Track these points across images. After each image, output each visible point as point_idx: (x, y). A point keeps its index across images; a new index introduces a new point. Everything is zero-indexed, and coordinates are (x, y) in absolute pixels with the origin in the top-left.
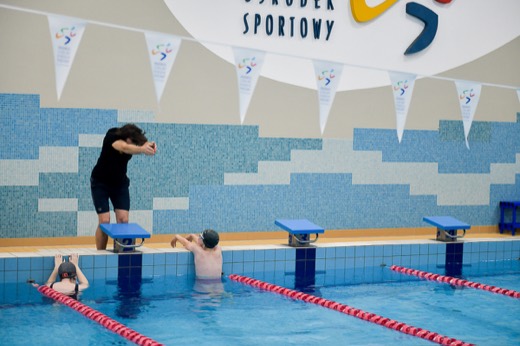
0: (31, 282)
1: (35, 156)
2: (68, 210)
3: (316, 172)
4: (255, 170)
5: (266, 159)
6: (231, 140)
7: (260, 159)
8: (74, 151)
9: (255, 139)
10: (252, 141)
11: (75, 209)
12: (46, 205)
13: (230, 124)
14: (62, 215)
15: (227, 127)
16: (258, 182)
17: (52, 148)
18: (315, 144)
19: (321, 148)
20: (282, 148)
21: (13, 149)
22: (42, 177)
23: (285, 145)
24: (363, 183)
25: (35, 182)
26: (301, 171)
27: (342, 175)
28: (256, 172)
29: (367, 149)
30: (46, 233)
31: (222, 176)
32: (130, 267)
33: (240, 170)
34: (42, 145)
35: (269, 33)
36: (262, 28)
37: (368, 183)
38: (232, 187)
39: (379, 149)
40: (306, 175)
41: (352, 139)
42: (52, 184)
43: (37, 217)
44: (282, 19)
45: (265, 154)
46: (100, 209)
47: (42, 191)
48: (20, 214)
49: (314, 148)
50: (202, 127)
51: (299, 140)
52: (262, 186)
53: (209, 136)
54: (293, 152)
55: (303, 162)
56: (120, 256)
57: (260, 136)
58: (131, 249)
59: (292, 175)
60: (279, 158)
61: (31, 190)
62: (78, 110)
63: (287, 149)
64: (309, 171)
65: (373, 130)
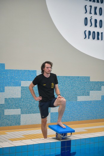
2: (17, 114)
5: (93, 90)
6: (80, 82)
7: (90, 90)
8: (19, 89)
10: (88, 83)
11: (20, 113)
14: (14, 116)
15: (78, 77)
17: (10, 87)
22: (6, 100)
23: (99, 84)
28: (89, 95)
30: (8, 125)
31: (76, 98)
32: (66, 147)
33: (83, 95)
34: (6, 86)
35: (94, 38)
36: (91, 36)
42: (10, 103)
44: (98, 33)
45: (92, 88)
46: (43, 117)
47: (5, 106)
50: (69, 77)
52: (91, 101)
53: (72, 81)
54: (102, 87)
56: (61, 142)
57: (90, 81)
59: (102, 96)
60: (97, 90)
61: (1, 106)
62: (21, 70)
63: (100, 86)
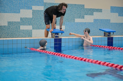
0: (26, 47)
1: (19, 12)
2: (29, 29)
3: (100, 19)
4: (83, 18)
5: (87, 15)
6: (77, 9)
7: (85, 15)
9: (84, 8)
10: (83, 9)
11: (31, 29)
12: (23, 28)
13: (76, 4)
14: (27, 31)
15: (76, 5)
16: (85, 22)
17: (24, 10)
18: (100, 11)
19: (102, 12)
20: (91, 11)
21: (12, 10)
22: (21, 19)
23: (92, 11)
24: (113, 22)
25: (19, 21)
26: (96, 18)
27: (108, 20)
28: (84, 18)
29: (114, 12)
30: (23, 36)
31: (74, 20)
32: (58, 43)
33: (79, 18)
34: (21, 9)
37: (114, 22)
38: (77, 23)
39: (118, 13)
40: (98, 20)
41: (110, 9)
42: (24, 21)
43: (20, 31)
45: (86, 13)
47: (21, 23)
48: (15, 30)
49: (100, 12)
51: (96, 9)
52: (86, 23)
53: (71, 7)
54: (94, 13)
55: (97, 16)
56: (55, 39)
57: (85, 8)
58: (58, 37)
59: (94, 19)
60: (90, 14)
61: (18, 23)
63: (92, 12)
64: (99, 19)
65: (116, 7)
